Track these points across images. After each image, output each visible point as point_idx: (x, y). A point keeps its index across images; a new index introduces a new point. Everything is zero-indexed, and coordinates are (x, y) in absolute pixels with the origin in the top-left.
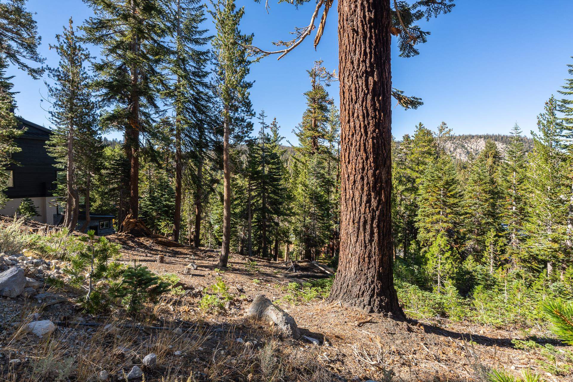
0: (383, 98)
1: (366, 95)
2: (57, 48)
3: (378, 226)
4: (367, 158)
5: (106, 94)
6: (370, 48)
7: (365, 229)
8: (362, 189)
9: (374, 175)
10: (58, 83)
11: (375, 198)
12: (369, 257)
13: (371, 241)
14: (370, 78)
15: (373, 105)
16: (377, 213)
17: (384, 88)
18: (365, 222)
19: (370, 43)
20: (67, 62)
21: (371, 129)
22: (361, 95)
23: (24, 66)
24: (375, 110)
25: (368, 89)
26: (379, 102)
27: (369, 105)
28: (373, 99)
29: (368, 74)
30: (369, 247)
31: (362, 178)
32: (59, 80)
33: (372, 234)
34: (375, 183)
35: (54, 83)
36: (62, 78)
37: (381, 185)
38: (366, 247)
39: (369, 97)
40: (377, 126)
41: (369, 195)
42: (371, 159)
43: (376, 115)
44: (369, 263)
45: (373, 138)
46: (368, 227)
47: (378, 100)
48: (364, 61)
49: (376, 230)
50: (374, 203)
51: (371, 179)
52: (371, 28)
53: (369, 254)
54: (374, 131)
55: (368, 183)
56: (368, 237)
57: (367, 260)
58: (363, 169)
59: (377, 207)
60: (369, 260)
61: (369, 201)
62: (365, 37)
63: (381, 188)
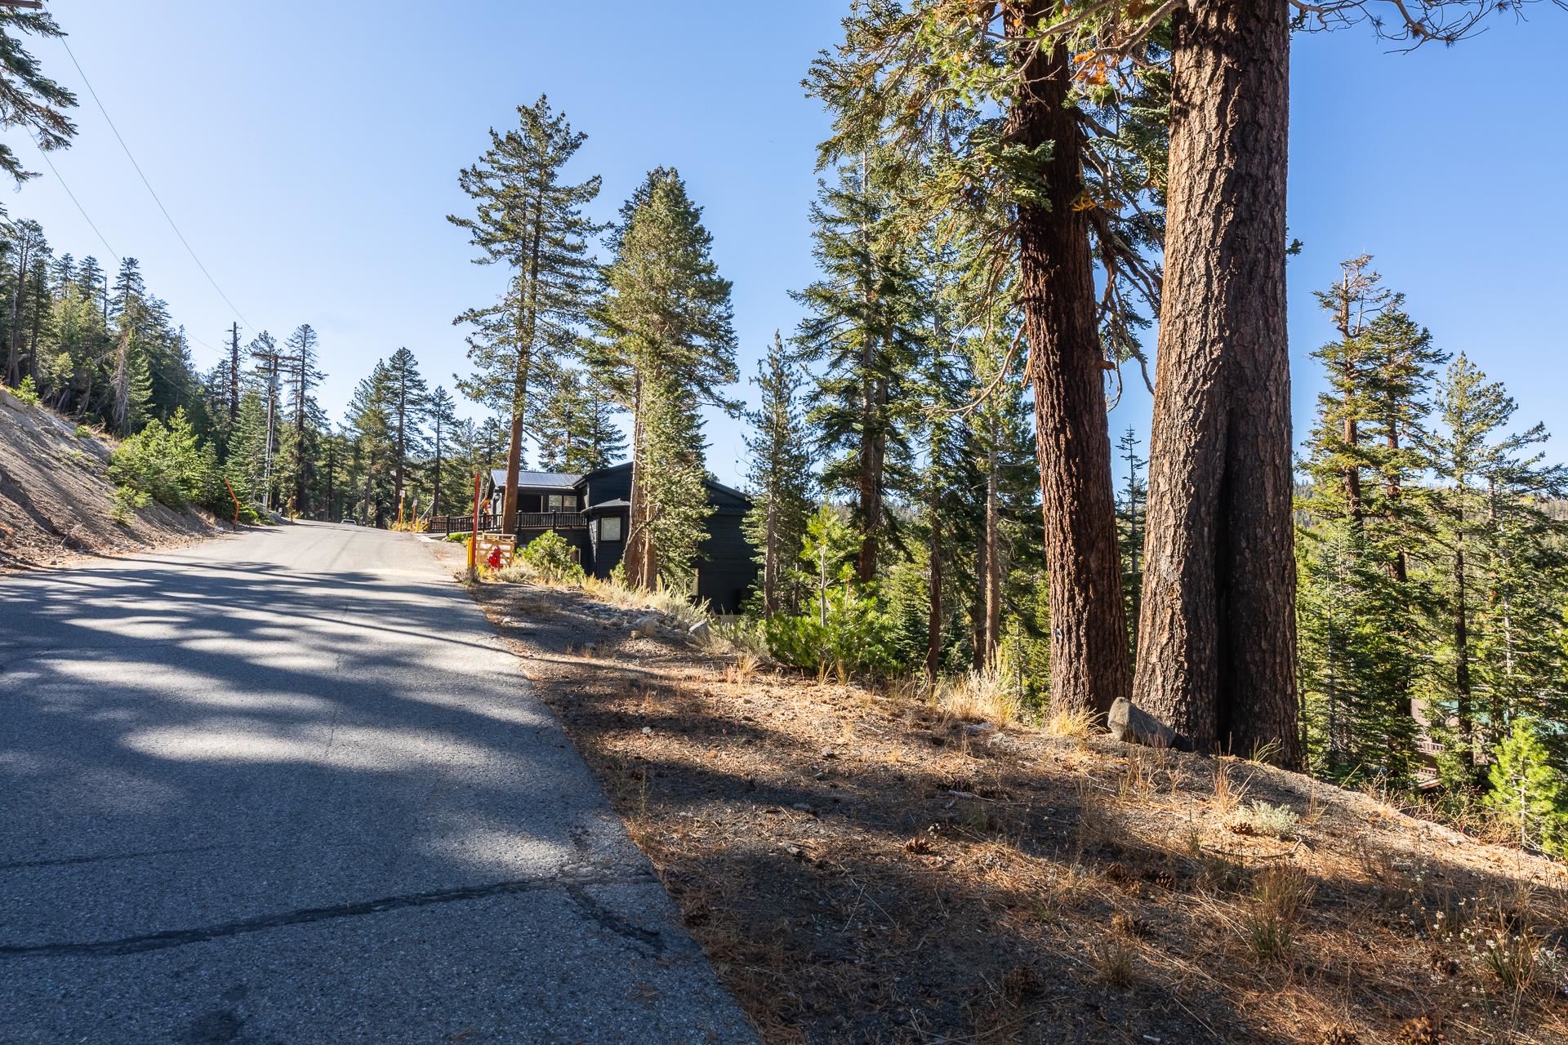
0: (1082, 460)
1: (1058, 457)
2: (759, 380)
3: (1087, 634)
4: (1065, 540)
5: (823, 439)
6: (1058, 399)
7: (1070, 639)
8: (1063, 581)
9: (1076, 562)
10: (758, 431)
11: (1080, 595)
12: (1076, 678)
13: (1078, 655)
14: (1062, 436)
15: (1069, 470)
16: (1085, 615)
17: (1082, 447)
18: (1069, 628)
19: (1058, 393)
20: (770, 396)
21: (1067, 500)
22: (1053, 459)
23: (719, 401)
24: (1071, 475)
25: (1060, 450)
26: (1076, 465)
27: (1062, 471)
28: (1067, 462)
29: (1057, 431)
30: (1075, 664)
31: (1062, 567)
32: (759, 427)
33: (1079, 646)
34: (1079, 572)
35: (753, 432)
36: (767, 424)
37: (1088, 577)
38: (1071, 663)
39: (1062, 459)
40: (1074, 496)
41: (1071, 590)
42: (1070, 542)
43: (1072, 483)
44: (1076, 686)
45: (1071, 513)
46: (1074, 635)
47: (1074, 462)
48: (1052, 416)
49: (1083, 640)
50: (1079, 602)
51: (1073, 568)
52: (1057, 375)
53: (1076, 673)
54: (1072, 504)
55: (1069, 574)
56: (1074, 649)
57: (1072, 681)
58: (1062, 554)
59: (1084, 607)
60: (1076, 682)
61: (1072, 599)
62: (1051, 386)
63: (1088, 581)
